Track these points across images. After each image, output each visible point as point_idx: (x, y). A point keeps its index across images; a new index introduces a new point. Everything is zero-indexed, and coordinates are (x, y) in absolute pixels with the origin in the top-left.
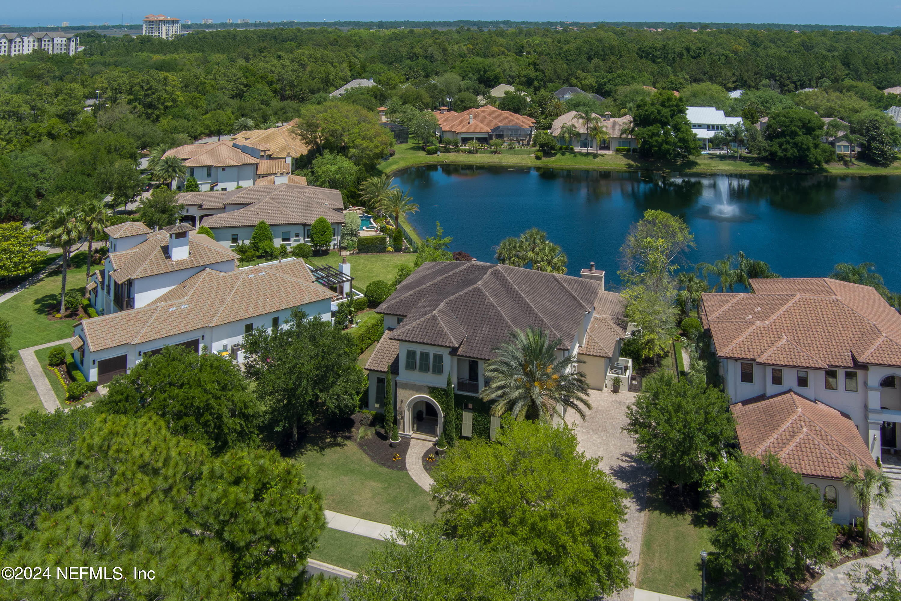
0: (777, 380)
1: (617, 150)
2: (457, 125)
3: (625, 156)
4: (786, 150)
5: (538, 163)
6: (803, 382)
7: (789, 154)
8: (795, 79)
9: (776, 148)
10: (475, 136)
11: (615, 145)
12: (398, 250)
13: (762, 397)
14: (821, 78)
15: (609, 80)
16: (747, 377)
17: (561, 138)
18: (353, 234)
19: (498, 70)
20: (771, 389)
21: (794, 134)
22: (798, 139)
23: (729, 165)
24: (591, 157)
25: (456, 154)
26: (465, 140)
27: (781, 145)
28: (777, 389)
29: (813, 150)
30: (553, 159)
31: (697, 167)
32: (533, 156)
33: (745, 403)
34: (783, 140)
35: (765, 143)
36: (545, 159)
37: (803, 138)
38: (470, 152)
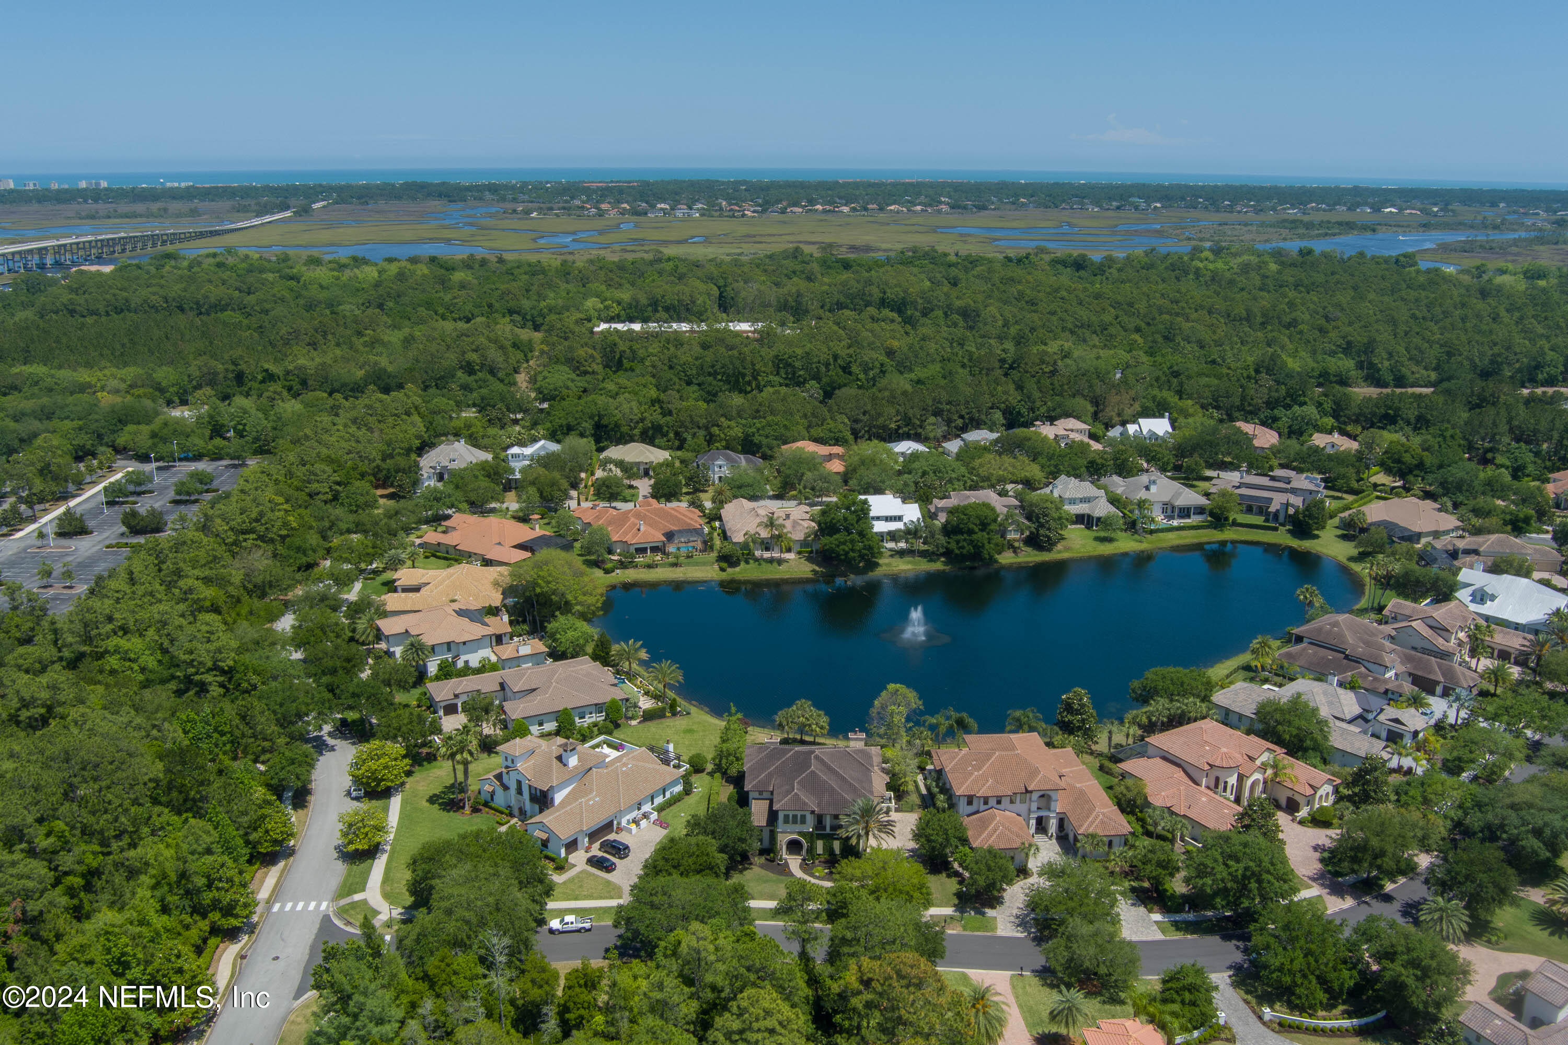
0: (986, 803)
1: (799, 553)
2: (626, 533)
3: (809, 559)
4: (963, 547)
5: (724, 576)
6: (999, 802)
7: (965, 551)
8: (963, 413)
9: (953, 546)
10: (648, 546)
11: (797, 548)
12: (674, 714)
13: (977, 812)
14: (992, 408)
15: (758, 430)
16: (970, 803)
17: (745, 546)
18: (636, 706)
19: (619, 416)
20: (982, 807)
21: (971, 532)
22: (975, 537)
23: (909, 562)
24: (775, 564)
25: (636, 570)
26: (641, 551)
27: (958, 542)
28: (986, 807)
29: (987, 546)
30: (737, 569)
31: (879, 569)
32: (716, 567)
33: (968, 816)
34: (960, 537)
35: (942, 539)
36: (729, 570)
37: (980, 536)
38: (649, 566)
